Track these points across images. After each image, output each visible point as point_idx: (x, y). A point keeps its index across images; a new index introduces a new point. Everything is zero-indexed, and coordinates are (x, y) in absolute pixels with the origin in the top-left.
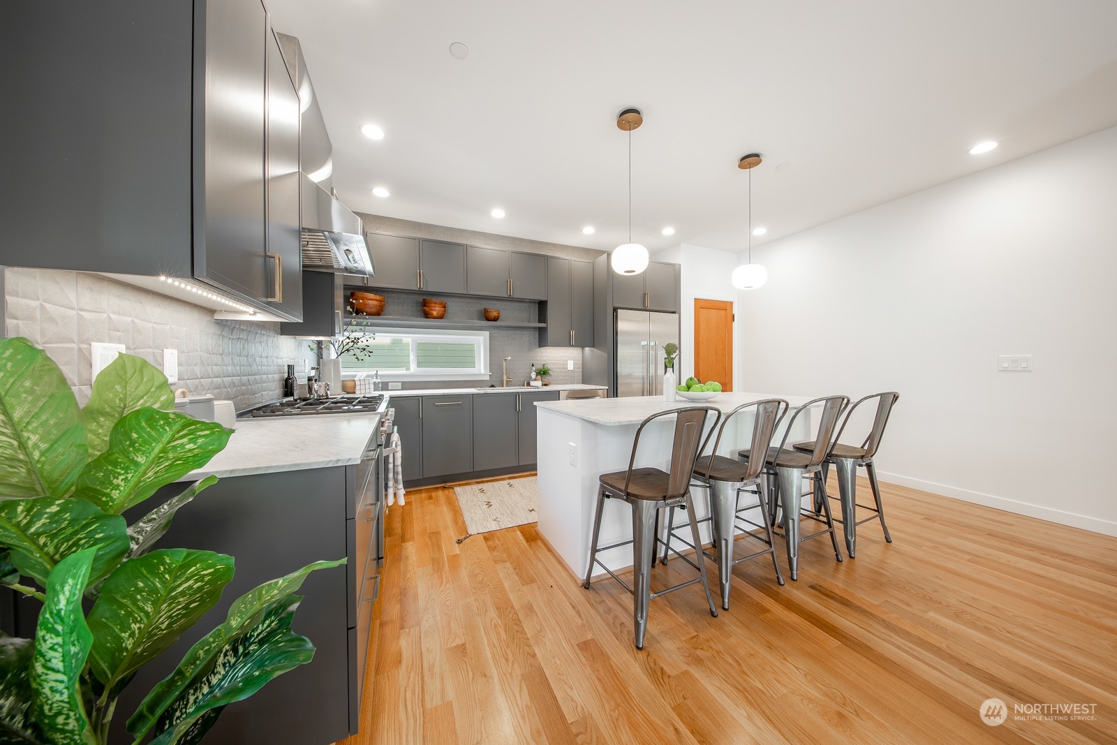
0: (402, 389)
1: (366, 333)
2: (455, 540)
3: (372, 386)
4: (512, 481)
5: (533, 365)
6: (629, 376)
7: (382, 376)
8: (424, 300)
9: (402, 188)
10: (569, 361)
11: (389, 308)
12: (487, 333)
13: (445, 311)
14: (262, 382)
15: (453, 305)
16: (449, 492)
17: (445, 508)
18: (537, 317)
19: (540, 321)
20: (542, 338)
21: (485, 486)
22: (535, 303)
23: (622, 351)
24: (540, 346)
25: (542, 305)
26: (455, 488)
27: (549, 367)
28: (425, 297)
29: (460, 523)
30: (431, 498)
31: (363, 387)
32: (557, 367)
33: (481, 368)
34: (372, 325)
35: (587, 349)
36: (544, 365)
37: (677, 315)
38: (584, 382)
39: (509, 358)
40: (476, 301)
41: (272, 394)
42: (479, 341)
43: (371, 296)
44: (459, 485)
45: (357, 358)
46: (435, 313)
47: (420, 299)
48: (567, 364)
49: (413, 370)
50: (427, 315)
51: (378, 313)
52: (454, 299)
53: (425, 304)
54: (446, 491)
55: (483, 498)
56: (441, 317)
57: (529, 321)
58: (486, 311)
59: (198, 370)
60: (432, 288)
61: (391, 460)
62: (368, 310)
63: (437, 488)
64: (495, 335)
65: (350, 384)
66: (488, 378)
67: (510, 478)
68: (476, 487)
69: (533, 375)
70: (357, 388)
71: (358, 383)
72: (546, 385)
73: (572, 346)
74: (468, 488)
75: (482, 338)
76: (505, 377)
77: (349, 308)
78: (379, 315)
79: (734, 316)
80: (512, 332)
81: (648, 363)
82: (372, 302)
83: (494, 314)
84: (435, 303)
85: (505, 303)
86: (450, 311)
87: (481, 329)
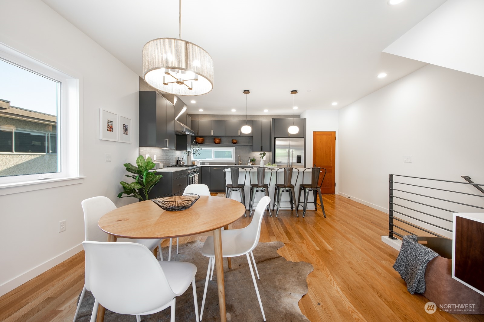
0: (209, 164)
1: (199, 148)
3: (200, 163)
5: (250, 158)
7: (203, 161)
9: (205, 109)
11: (205, 141)
12: (234, 147)
13: (220, 141)
14: (171, 161)
15: (224, 139)
24: (252, 151)
27: (255, 159)
28: (215, 137)
32: (259, 158)
33: (232, 159)
34: (201, 146)
36: (253, 158)
37: (303, 139)
40: (229, 138)
41: (174, 163)
42: (231, 150)
43: (200, 138)
45: (197, 156)
46: (217, 142)
47: (213, 137)
49: (213, 159)
50: (215, 143)
52: (224, 137)
53: (214, 139)
56: (219, 143)
57: (249, 143)
59: (159, 158)
60: (216, 135)
62: (199, 142)
64: (237, 148)
65: (194, 162)
66: (234, 162)
69: (249, 161)
70: (195, 164)
71: (196, 162)
72: (253, 165)
75: (233, 149)
76: (239, 162)
77: (194, 142)
78: (202, 143)
79: (336, 137)
80: (243, 147)
81: (289, 157)
82: (200, 140)
83: (235, 141)
84: (217, 139)
85: (241, 137)
86: (223, 141)
87: (232, 146)
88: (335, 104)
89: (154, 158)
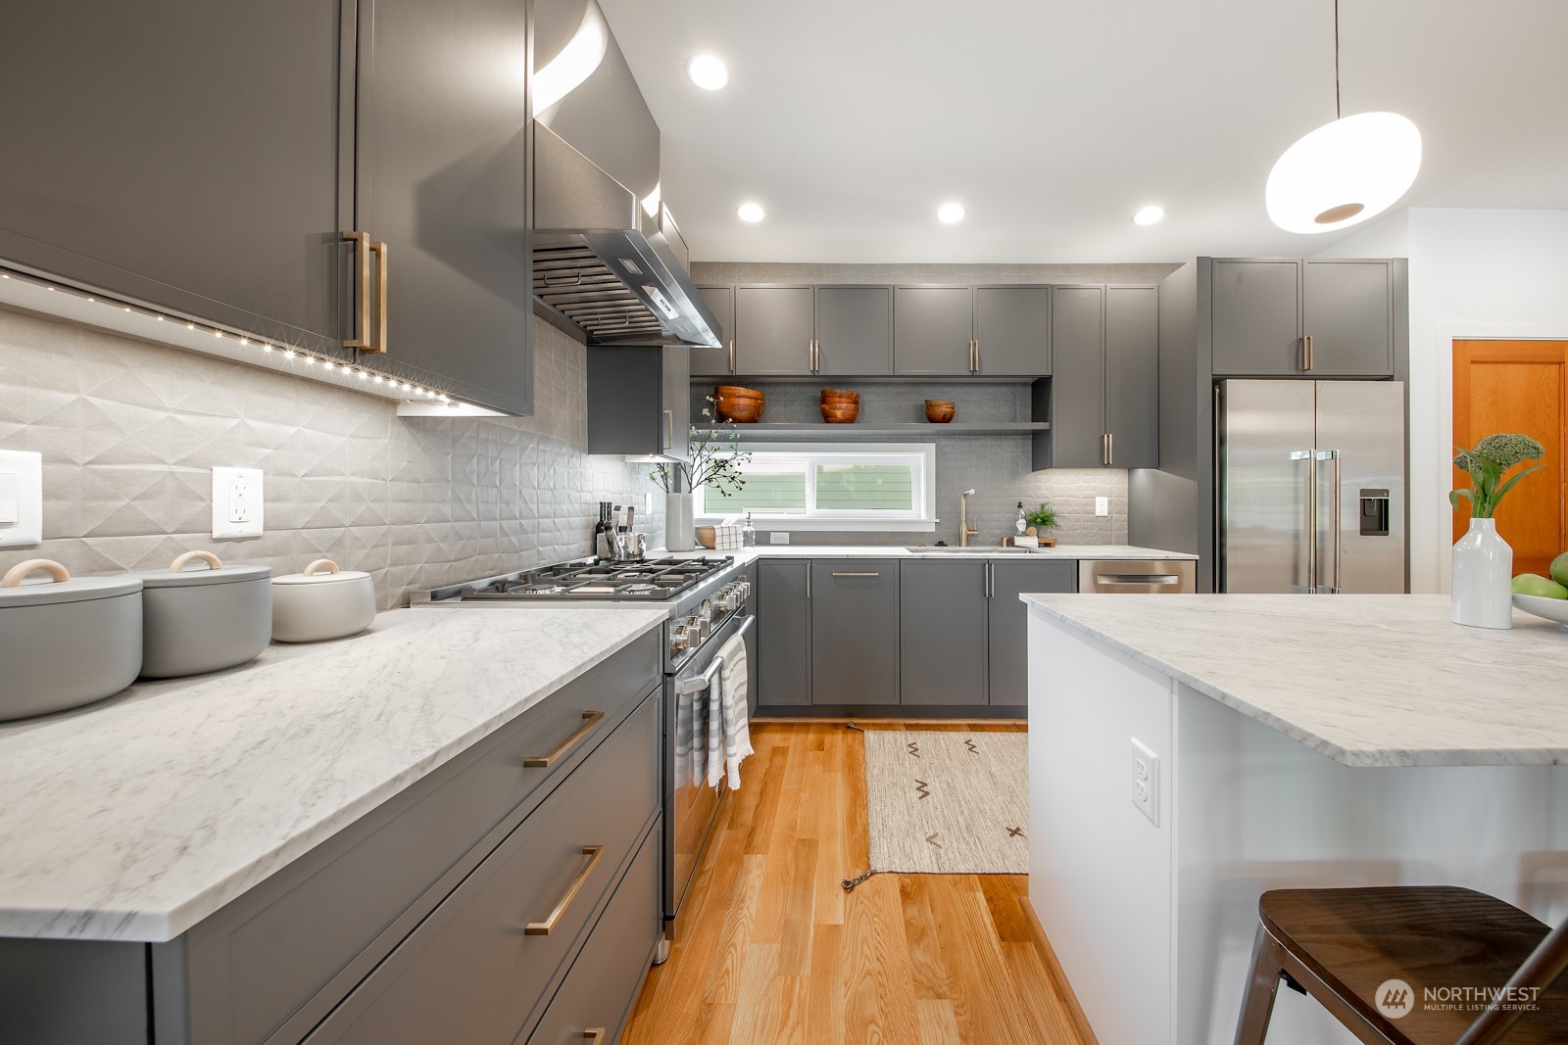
0: (792, 543)
1: (739, 453)
2: (841, 876)
3: (741, 538)
4: (977, 738)
5: (1020, 506)
6: (1258, 531)
7: (757, 522)
8: (822, 392)
10: (1097, 498)
11: (773, 410)
12: (932, 446)
13: (857, 410)
15: (871, 399)
16: (854, 740)
17: (839, 779)
18: (1030, 412)
19: (1034, 419)
20: (1040, 453)
21: (922, 738)
22: (1025, 384)
23: (1236, 480)
24: (1034, 469)
25: (1040, 389)
26: (866, 732)
27: (1054, 509)
28: (824, 388)
29: (860, 828)
30: (820, 747)
31: (726, 539)
32: (1070, 509)
33: (920, 511)
34: (744, 439)
35: (1141, 474)
36: (1043, 506)
37: (1397, 386)
38: (1132, 541)
39: (972, 492)
40: (912, 389)
41: (566, 549)
42: (917, 461)
43: (742, 390)
44: (876, 727)
45: (723, 492)
46: (839, 414)
47: (817, 392)
48: (1093, 504)
49: (810, 512)
50: (827, 418)
51: (753, 419)
52: (874, 389)
53: (824, 399)
54: (850, 736)
55: (913, 769)
56: (851, 420)
57: (1014, 420)
58: (929, 405)
60: (833, 370)
61: (715, 694)
62: (738, 414)
63: (836, 726)
64: (946, 450)
65: (707, 534)
66: (932, 529)
67: (973, 728)
68: (903, 738)
69: (1021, 525)
70: (718, 540)
71: (718, 532)
72: (1047, 545)
73: (1107, 466)
74: (889, 735)
75: (922, 456)
76: (964, 529)
77: (706, 412)
78: (755, 421)
82: (742, 401)
83: (940, 410)
84: (840, 396)
85: (966, 389)
86: (867, 410)
87: (921, 438)
89: (210, 508)
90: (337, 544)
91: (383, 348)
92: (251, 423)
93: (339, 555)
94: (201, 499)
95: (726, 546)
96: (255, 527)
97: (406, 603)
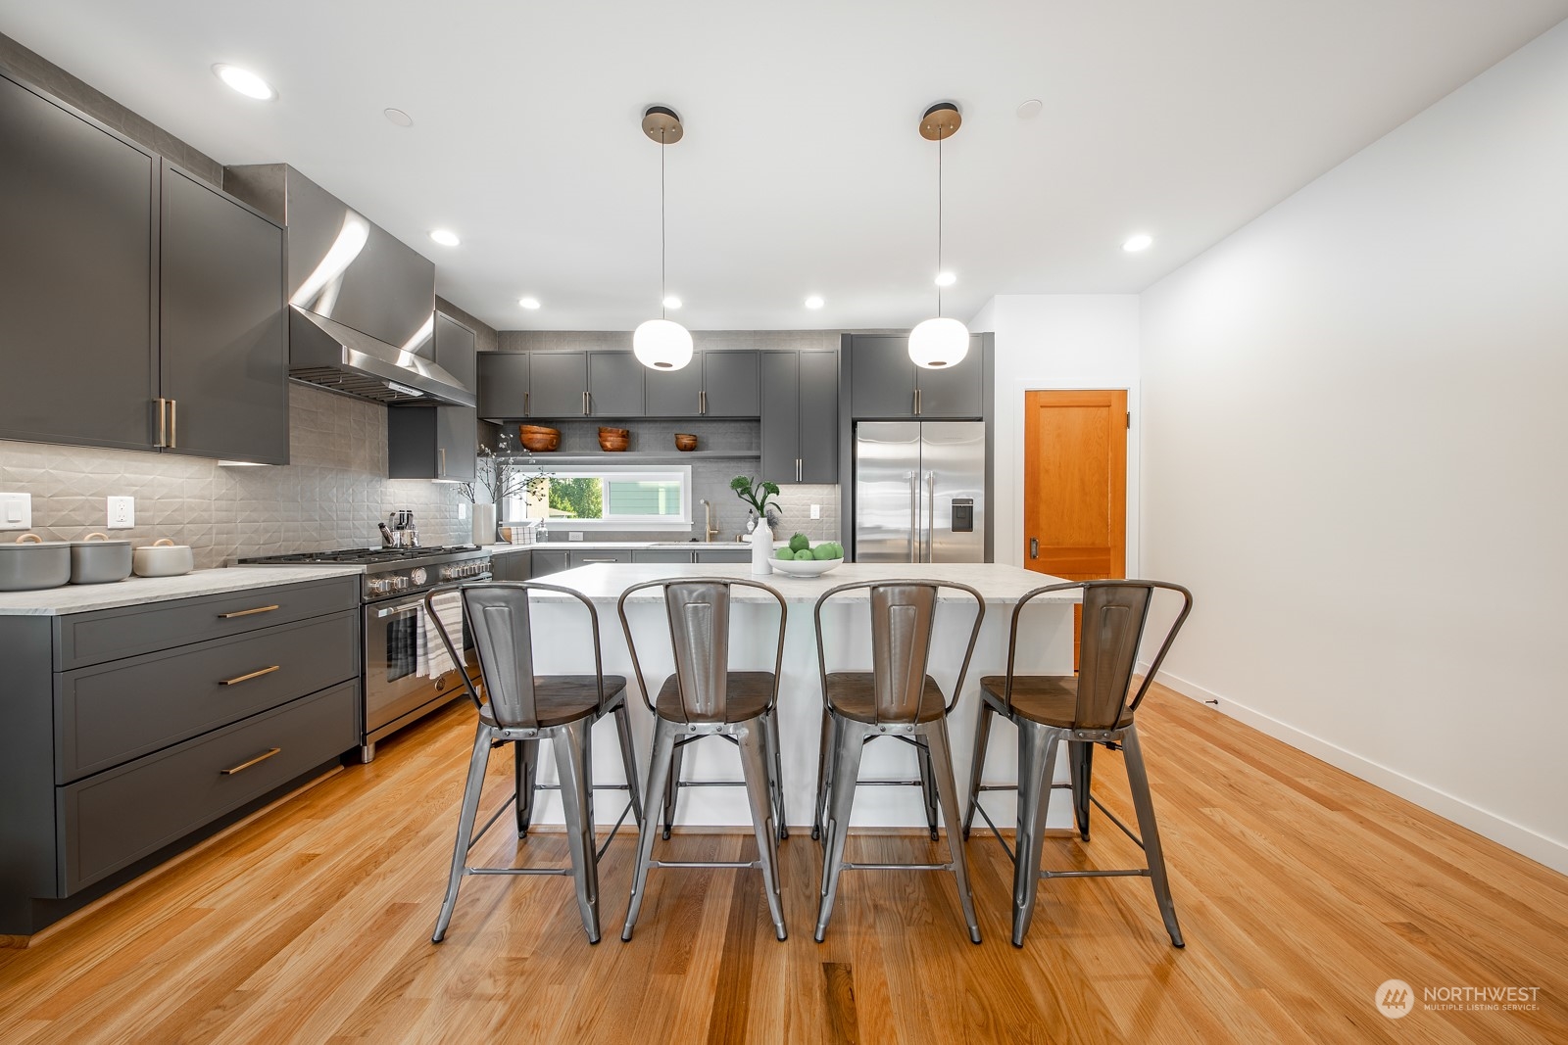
0: (584, 540)
5: (751, 512)
6: (877, 528)
9: (552, 295)
10: (813, 506)
12: (688, 468)
13: (628, 441)
15: (644, 434)
28: (601, 426)
31: (521, 536)
32: (793, 514)
33: (681, 516)
34: (543, 463)
37: (984, 425)
42: (678, 478)
43: (535, 428)
45: (525, 503)
46: (608, 444)
47: (598, 428)
48: (809, 510)
49: (605, 517)
50: (604, 448)
51: (550, 449)
52: (646, 425)
53: (599, 434)
56: (622, 449)
57: (749, 449)
58: (678, 438)
60: (601, 413)
62: (538, 446)
64: (700, 470)
65: (504, 533)
66: (689, 529)
69: (749, 526)
70: (514, 537)
71: (514, 532)
75: (681, 475)
76: (708, 528)
77: (503, 444)
78: (552, 451)
79: (1128, 416)
80: (723, 465)
81: (917, 511)
82: (539, 436)
83: (686, 441)
84: (611, 432)
85: (715, 425)
86: (640, 441)
87: (681, 462)
88: (1138, 243)
89: (106, 515)
90: (180, 532)
91: (173, 446)
92: (127, 475)
93: (177, 538)
94: (102, 511)
95: (521, 542)
96: (130, 523)
97: (225, 565)
